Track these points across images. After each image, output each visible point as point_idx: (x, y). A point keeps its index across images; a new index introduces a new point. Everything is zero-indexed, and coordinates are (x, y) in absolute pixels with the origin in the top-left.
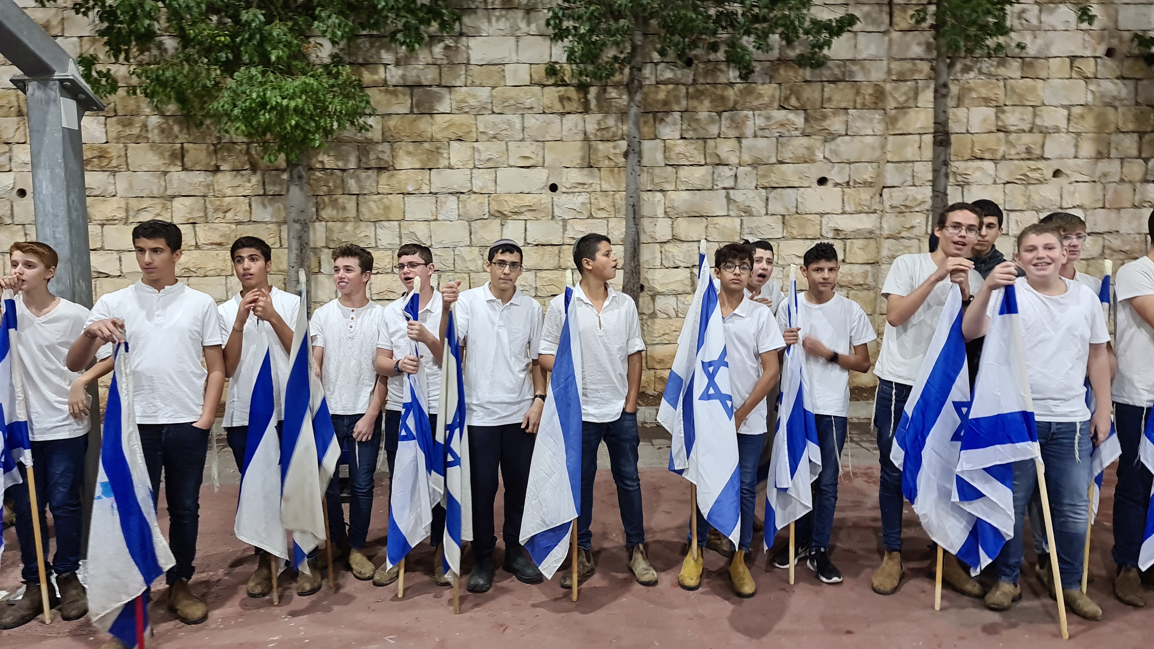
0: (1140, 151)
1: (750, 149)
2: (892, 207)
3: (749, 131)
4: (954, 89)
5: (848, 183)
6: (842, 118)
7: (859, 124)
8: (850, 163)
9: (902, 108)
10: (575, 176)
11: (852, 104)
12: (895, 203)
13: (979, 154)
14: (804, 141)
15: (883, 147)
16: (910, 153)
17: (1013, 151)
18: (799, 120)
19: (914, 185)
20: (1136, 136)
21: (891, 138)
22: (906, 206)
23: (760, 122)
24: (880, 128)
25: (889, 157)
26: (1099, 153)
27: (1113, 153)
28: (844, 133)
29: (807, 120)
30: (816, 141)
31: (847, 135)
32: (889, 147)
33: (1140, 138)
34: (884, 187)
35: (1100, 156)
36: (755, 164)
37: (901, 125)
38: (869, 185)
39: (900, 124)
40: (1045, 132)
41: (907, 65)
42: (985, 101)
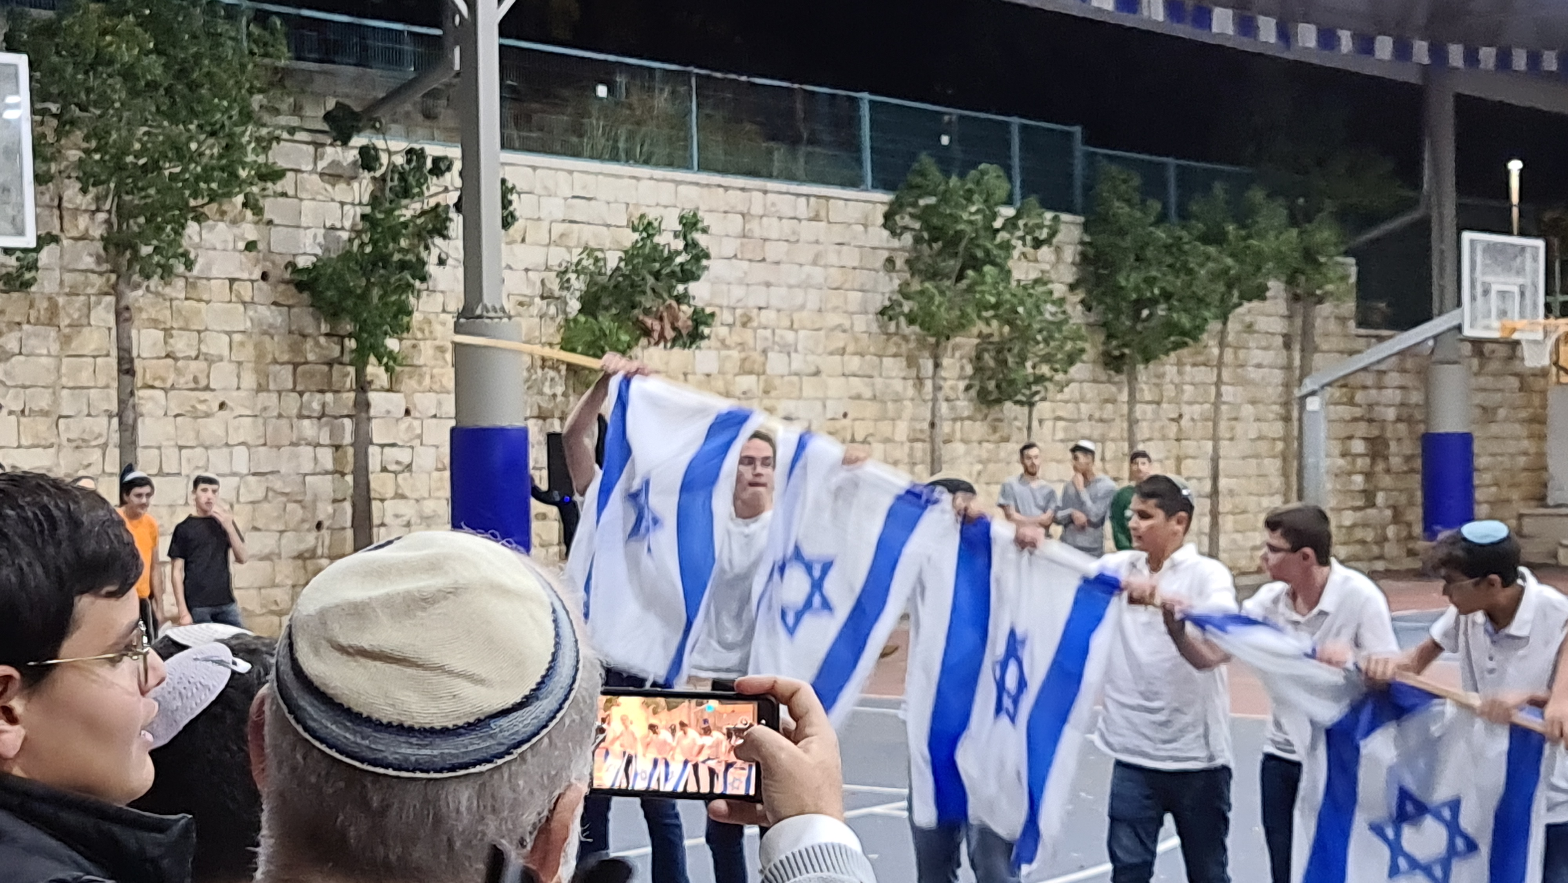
0: (295, 383)
2: (69, 440)
5: (23, 412)
6: (16, 335)
7: (33, 342)
8: (24, 387)
11: (25, 320)
12: (71, 437)
13: (150, 383)
15: (58, 370)
16: (85, 378)
17: (182, 381)
19: (89, 415)
20: (290, 368)
21: (65, 360)
22: (84, 440)
24: (54, 348)
25: (64, 381)
26: (259, 385)
27: (272, 386)
28: (17, 351)
31: (20, 353)
32: (64, 370)
33: (295, 370)
34: (60, 417)
35: (261, 388)
37: (77, 346)
38: (45, 413)
39: (73, 345)
40: (210, 360)
41: (80, 278)
42: (155, 323)
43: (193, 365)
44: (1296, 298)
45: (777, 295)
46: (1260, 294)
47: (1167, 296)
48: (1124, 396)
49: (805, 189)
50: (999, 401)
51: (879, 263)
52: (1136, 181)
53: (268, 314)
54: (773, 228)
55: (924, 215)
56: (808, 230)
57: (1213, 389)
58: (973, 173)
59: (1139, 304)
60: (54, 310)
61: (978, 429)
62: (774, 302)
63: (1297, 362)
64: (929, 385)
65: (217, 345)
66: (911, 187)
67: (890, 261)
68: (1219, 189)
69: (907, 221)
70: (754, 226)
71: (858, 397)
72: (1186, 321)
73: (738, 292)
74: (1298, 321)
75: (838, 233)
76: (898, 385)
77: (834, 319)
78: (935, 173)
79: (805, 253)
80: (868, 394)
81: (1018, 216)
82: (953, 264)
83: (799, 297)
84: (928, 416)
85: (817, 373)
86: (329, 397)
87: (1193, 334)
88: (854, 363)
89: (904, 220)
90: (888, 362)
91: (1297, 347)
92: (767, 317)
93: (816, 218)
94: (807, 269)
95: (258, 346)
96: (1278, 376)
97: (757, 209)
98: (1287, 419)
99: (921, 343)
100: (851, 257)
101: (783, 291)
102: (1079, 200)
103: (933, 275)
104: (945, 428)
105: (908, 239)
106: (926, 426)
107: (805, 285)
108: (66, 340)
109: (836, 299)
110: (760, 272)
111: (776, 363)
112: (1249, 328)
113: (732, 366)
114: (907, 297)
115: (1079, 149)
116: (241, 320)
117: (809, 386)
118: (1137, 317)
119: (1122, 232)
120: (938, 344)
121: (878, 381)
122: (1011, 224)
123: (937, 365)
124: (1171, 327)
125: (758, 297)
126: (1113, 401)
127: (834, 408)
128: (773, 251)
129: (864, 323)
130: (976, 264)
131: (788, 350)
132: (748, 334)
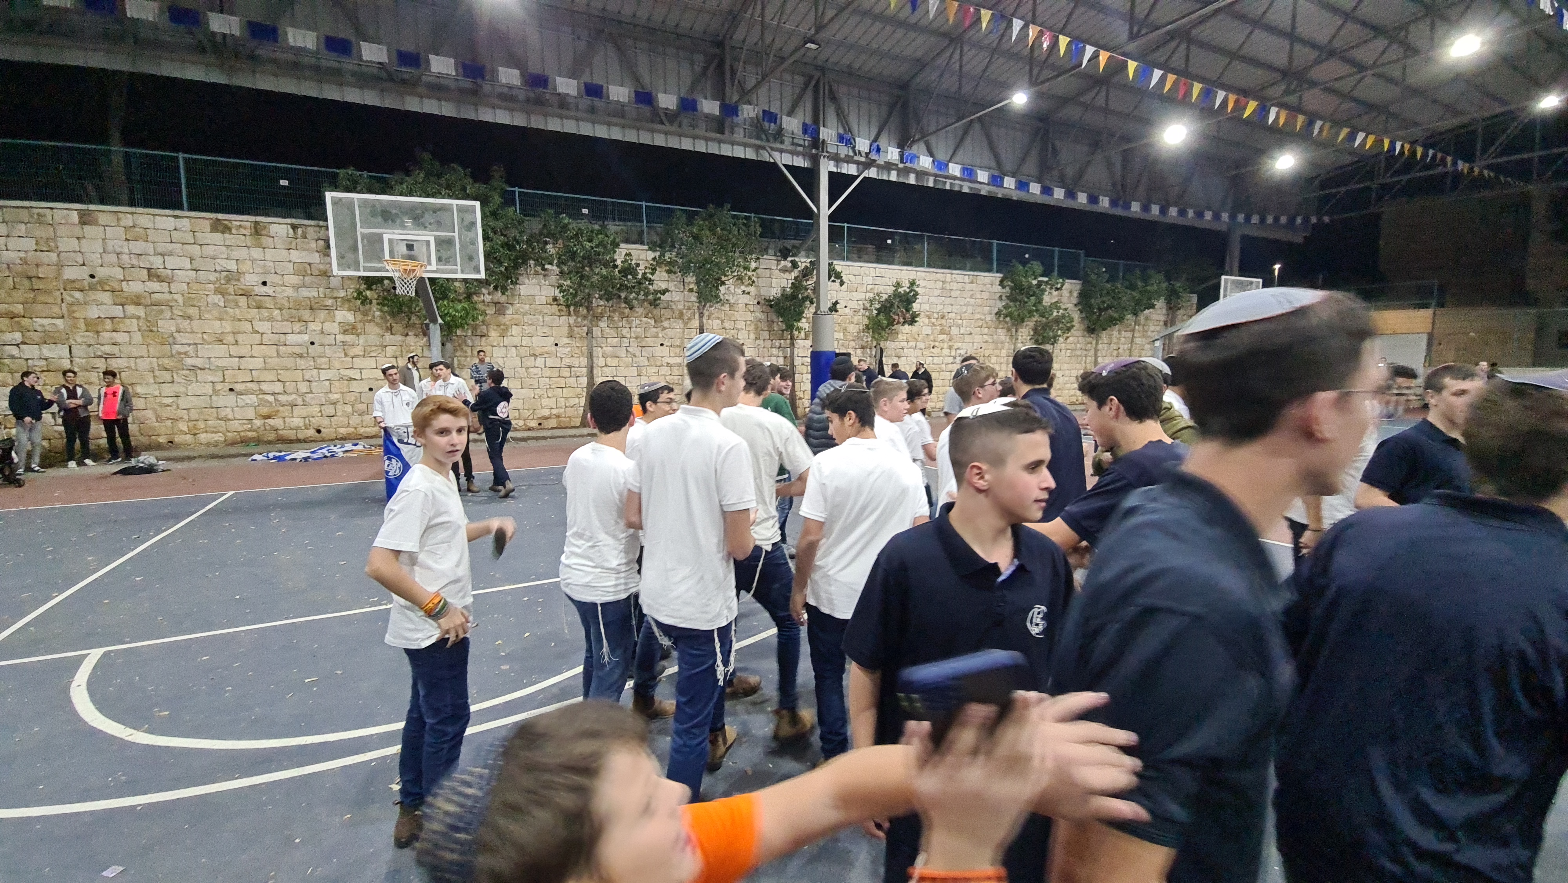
0: (770, 337)
1: (635, 332)
3: (634, 326)
4: (706, 313)
5: (671, 346)
6: (668, 322)
7: (674, 324)
8: (671, 338)
9: (689, 319)
10: (566, 340)
11: (671, 317)
14: (655, 330)
15: (683, 333)
18: (652, 322)
20: (768, 332)
21: (686, 330)
23: (638, 322)
24: (682, 326)
26: (756, 338)
28: (669, 327)
29: (655, 322)
30: (659, 330)
32: (685, 333)
33: (770, 333)
36: (637, 338)
37: (689, 326)
40: (738, 330)
41: (690, 304)
42: (718, 318)
43: (732, 331)
45: (956, 308)
48: (1095, 342)
49: (968, 273)
51: (997, 297)
53: (759, 315)
56: (969, 287)
59: (1100, 310)
60: (681, 314)
62: (954, 311)
65: (739, 325)
67: (1001, 297)
68: (1137, 270)
69: (1008, 283)
71: (987, 342)
73: (940, 307)
75: (981, 288)
76: (1003, 338)
77: (978, 316)
80: (990, 340)
82: (1022, 297)
83: (965, 309)
85: (971, 334)
86: (782, 341)
87: (1121, 319)
88: (986, 331)
90: (999, 330)
92: (951, 315)
93: (972, 283)
94: (968, 299)
95: (756, 325)
97: (948, 280)
99: (1012, 324)
100: (986, 296)
101: (958, 307)
102: (1081, 276)
103: (1015, 301)
105: (1008, 289)
107: (968, 305)
108: (686, 324)
109: (979, 310)
112: (1148, 318)
114: (1005, 308)
115: (1083, 258)
116: (750, 317)
117: (967, 339)
118: (1100, 315)
119: (1094, 286)
120: (1018, 324)
121: (995, 337)
123: (1018, 331)
125: (948, 309)
126: (1091, 343)
127: (977, 345)
129: (990, 318)
132: (943, 321)
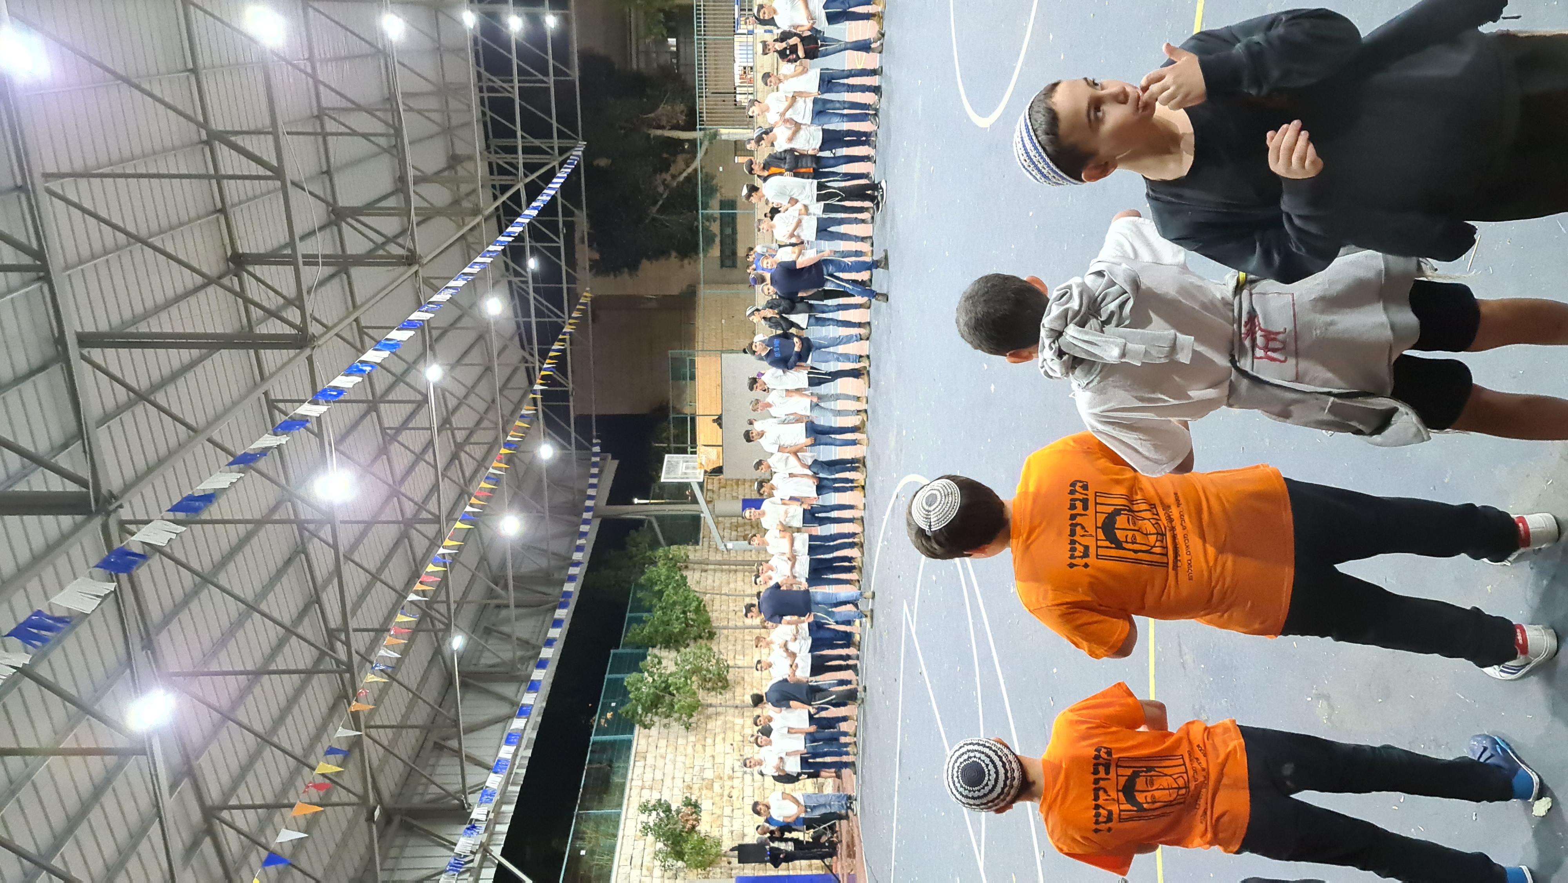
44: (686, 567)
45: (679, 774)
46: (684, 578)
47: (684, 612)
48: (725, 632)
49: (632, 763)
50: (727, 680)
51: (666, 731)
52: (635, 625)
54: (648, 776)
55: (647, 710)
56: (650, 760)
57: (724, 597)
58: (629, 688)
59: (687, 625)
61: (739, 690)
62: (681, 775)
63: (712, 567)
64: (720, 709)
66: (633, 717)
67: (665, 726)
68: (640, 595)
69: (648, 719)
70: (647, 784)
71: (724, 739)
72: (695, 604)
73: (676, 791)
74: (696, 566)
75: (652, 748)
76: (719, 723)
77: (690, 750)
78: (628, 706)
79: (660, 763)
80: (722, 735)
81: (648, 671)
82: (668, 698)
83: (679, 765)
84: (732, 710)
85: (713, 757)
87: (700, 603)
88: (709, 741)
89: (647, 720)
90: (709, 727)
91: (706, 567)
92: (688, 778)
93: (645, 758)
94: (667, 761)
96: (718, 574)
97: (640, 783)
98: (736, 571)
99: (700, 713)
100: (662, 743)
101: (676, 771)
102: (641, 651)
103: (672, 706)
104: (738, 702)
105: (656, 719)
106: (737, 711)
107: (674, 762)
109: (681, 749)
110: (668, 782)
111: (709, 774)
112: (698, 583)
113: (710, 794)
114: (680, 718)
115: (620, 650)
118: (692, 626)
119: (657, 631)
120: (702, 705)
122: (651, 674)
123: (711, 705)
124: (697, 610)
125: (679, 783)
126: (727, 637)
127: (729, 749)
128: (659, 775)
129: (692, 738)
130: (668, 686)
131: (703, 769)
132: (696, 787)
